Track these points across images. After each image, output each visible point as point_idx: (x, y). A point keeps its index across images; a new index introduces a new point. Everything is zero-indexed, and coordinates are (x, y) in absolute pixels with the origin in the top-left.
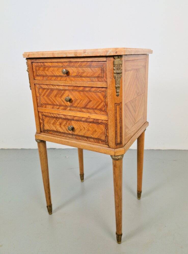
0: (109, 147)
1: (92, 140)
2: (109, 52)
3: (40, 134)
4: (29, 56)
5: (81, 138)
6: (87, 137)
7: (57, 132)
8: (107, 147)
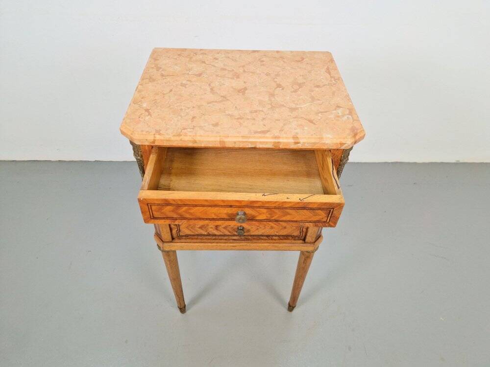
0: (305, 243)
1: (277, 238)
2: (346, 145)
3: (171, 242)
4: (154, 142)
5: (255, 237)
6: (268, 236)
7: (209, 235)
8: (302, 243)
